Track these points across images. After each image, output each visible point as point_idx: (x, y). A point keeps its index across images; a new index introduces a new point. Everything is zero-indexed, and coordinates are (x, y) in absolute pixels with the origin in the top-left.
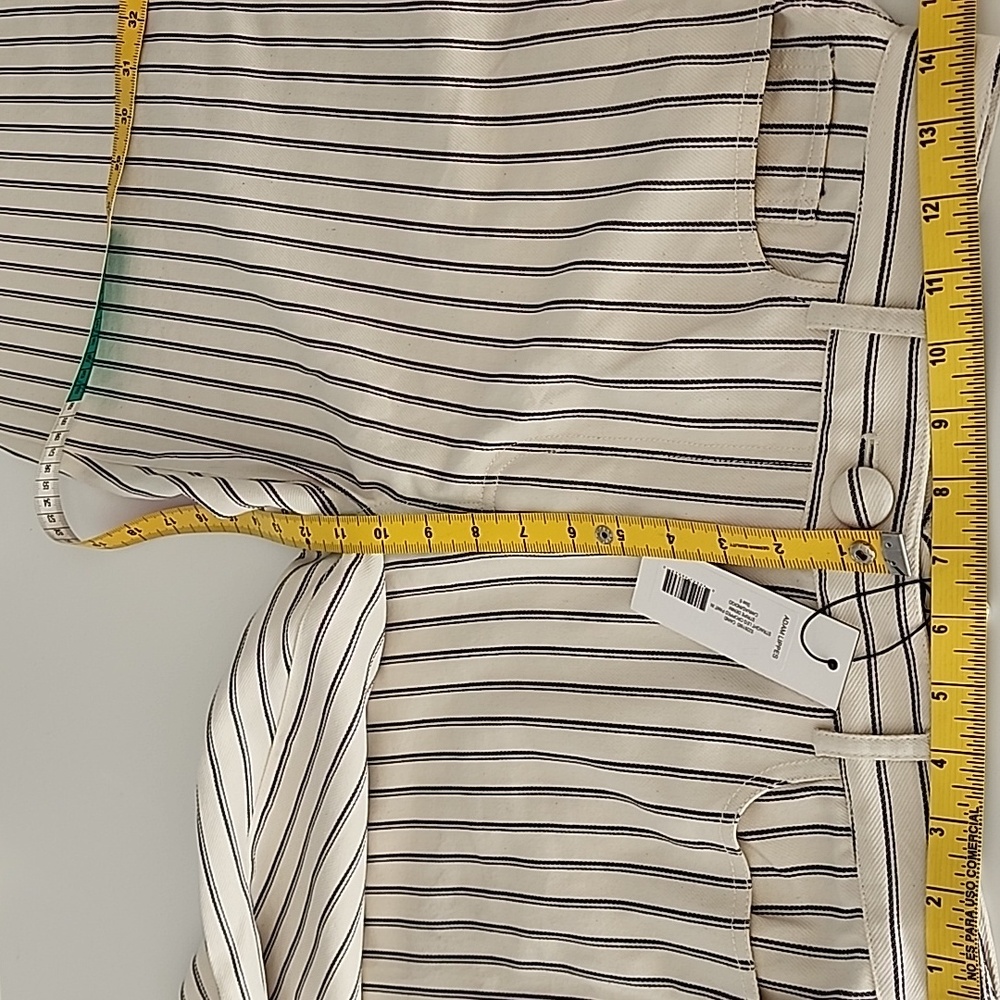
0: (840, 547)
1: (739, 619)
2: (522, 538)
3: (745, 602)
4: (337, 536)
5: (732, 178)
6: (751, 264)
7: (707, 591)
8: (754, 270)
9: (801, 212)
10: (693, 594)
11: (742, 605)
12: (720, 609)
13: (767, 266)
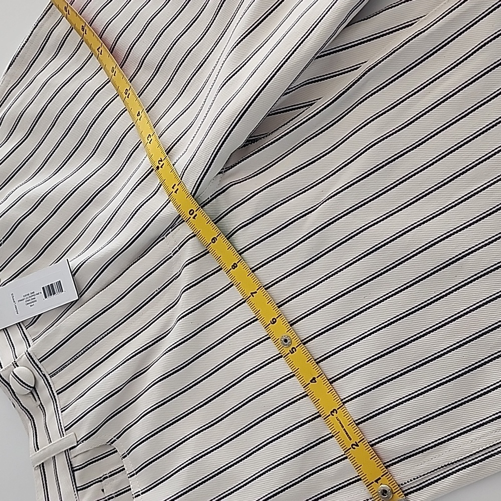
0: (380, 479)
1: (30, 297)
2: (250, 294)
3: (32, 305)
4: (173, 188)
5: (138, 474)
6: (115, 440)
7: (46, 297)
8: (112, 439)
9: (107, 477)
10: (50, 290)
11: (32, 304)
12: (38, 294)
13: (109, 443)
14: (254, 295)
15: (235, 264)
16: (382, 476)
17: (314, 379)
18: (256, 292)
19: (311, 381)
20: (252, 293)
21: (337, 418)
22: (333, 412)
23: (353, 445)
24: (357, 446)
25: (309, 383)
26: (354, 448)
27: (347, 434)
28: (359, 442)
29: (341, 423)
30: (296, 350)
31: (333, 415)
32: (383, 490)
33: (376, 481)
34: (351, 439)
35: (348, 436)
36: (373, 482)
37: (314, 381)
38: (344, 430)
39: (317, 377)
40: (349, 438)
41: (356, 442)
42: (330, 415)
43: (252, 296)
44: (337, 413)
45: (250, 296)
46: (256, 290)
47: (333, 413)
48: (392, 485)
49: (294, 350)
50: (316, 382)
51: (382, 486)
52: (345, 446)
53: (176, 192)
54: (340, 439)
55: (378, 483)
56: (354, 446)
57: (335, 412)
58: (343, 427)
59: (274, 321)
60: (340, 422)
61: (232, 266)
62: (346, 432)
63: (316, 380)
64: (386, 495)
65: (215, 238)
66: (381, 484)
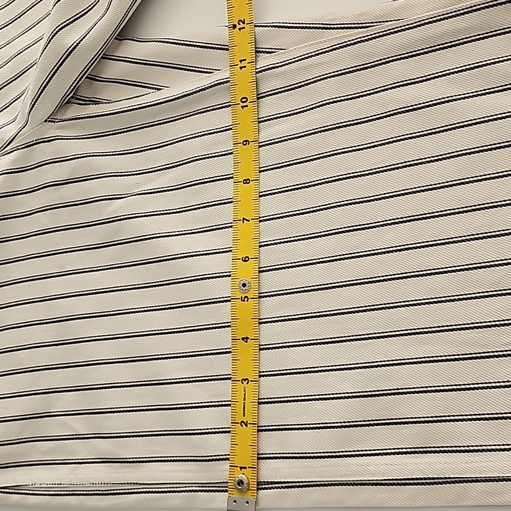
0: (245, 468)
2: (242, 219)
4: (241, 61)
14: (245, 221)
15: (248, 179)
16: (249, 467)
17: (247, 338)
18: (249, 221)
19: (243, 339)
20: (244, 219)
21: (245, 388)
22: (245, 380)
23: (242, 422)
24: (246, 425)
25: (240, 339)
26: (242, 426)
27: (244, 408)
28: (249, 424)
29: (245, 395)
30: (247, 301)
31: (243, 383)
32: (241, 480)
33: (241, 468)
34: (244, 416)
35: (244, 411)
36: (237, 467)
37: (245, 340)
38: (244, 403)
39: (251, 339)
40: (244, 414)
41: (247, 422)
42: (240, 381)
43: (242, 221)
44: (247, 383)
45: (241, 220)
46: (250, 219)
47: (243, 381)
48: (252, 482)
49: (246, 299)
50: (246, 342)
51: (243, 476)
52: (235, 418)
53: (241, 68)
54: (235, 408)
55: (241, 470)
56: (243, 424)
57: (247, 381)
58: (245, 399)
59: (246, 260)
60: (245, 393)
61: (245, 180)
62: (244, 406)
63: (248, 340)
64: (240, 486)
65: (248, 141)
66: (243, 474)
